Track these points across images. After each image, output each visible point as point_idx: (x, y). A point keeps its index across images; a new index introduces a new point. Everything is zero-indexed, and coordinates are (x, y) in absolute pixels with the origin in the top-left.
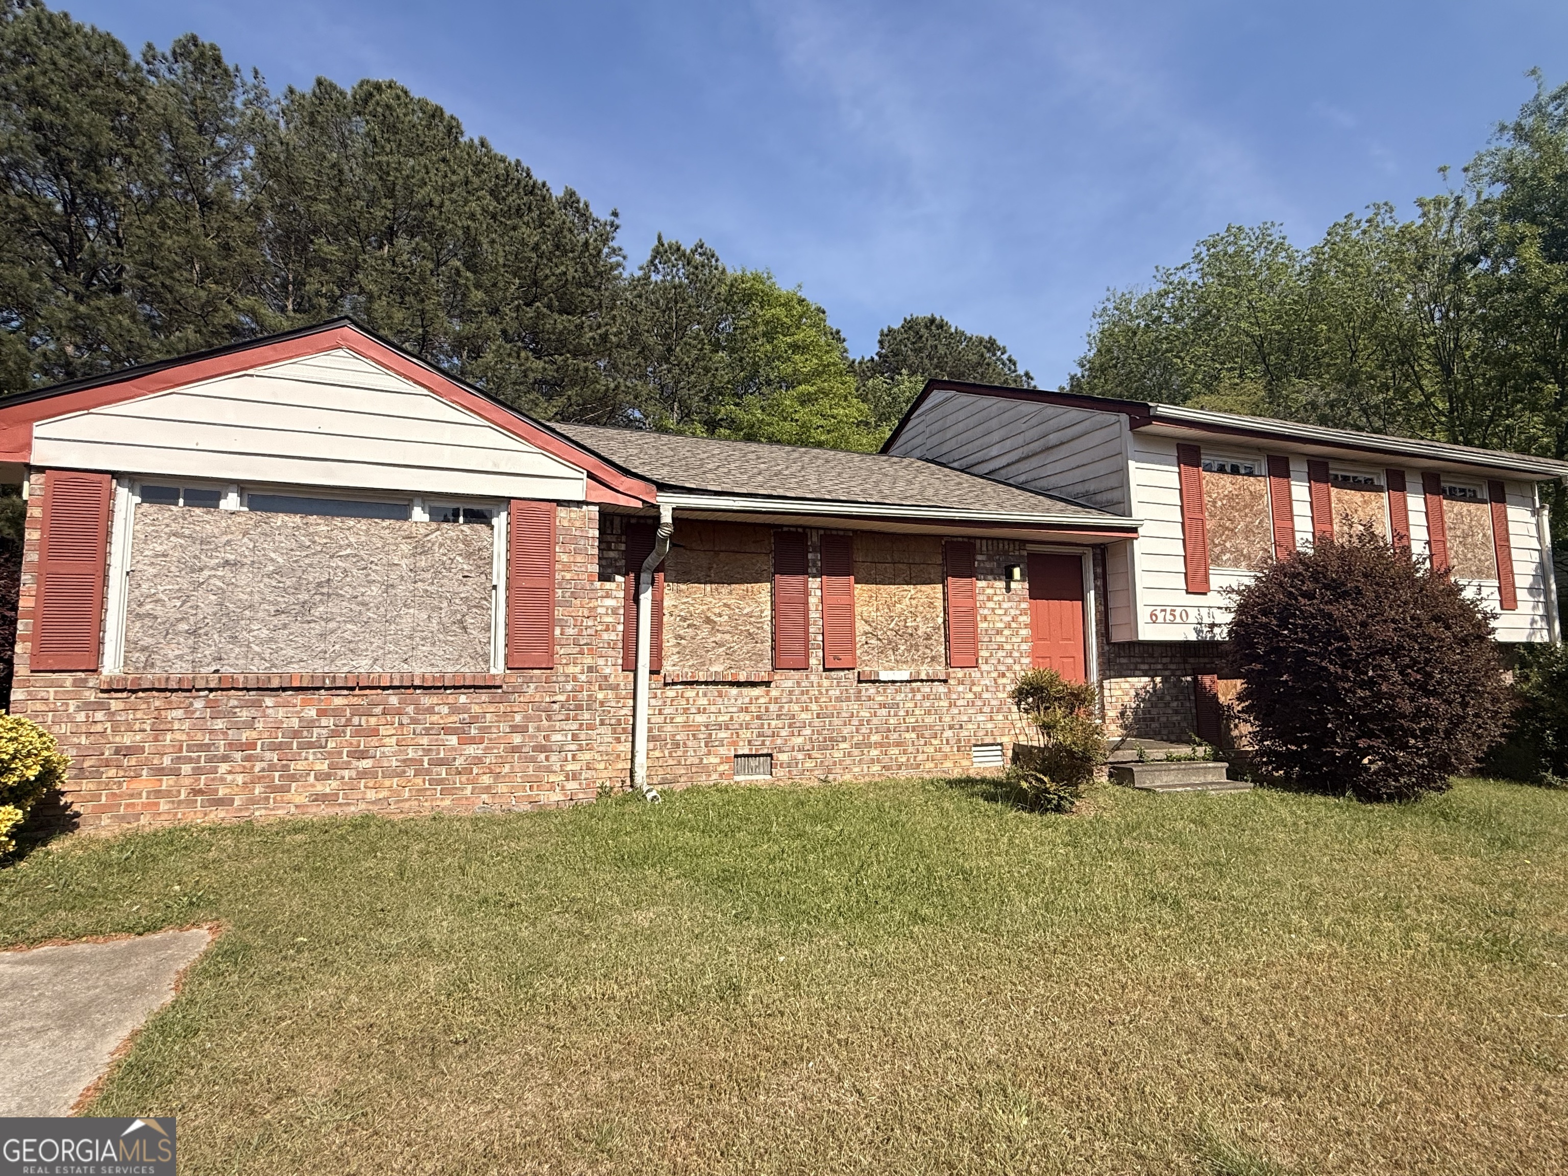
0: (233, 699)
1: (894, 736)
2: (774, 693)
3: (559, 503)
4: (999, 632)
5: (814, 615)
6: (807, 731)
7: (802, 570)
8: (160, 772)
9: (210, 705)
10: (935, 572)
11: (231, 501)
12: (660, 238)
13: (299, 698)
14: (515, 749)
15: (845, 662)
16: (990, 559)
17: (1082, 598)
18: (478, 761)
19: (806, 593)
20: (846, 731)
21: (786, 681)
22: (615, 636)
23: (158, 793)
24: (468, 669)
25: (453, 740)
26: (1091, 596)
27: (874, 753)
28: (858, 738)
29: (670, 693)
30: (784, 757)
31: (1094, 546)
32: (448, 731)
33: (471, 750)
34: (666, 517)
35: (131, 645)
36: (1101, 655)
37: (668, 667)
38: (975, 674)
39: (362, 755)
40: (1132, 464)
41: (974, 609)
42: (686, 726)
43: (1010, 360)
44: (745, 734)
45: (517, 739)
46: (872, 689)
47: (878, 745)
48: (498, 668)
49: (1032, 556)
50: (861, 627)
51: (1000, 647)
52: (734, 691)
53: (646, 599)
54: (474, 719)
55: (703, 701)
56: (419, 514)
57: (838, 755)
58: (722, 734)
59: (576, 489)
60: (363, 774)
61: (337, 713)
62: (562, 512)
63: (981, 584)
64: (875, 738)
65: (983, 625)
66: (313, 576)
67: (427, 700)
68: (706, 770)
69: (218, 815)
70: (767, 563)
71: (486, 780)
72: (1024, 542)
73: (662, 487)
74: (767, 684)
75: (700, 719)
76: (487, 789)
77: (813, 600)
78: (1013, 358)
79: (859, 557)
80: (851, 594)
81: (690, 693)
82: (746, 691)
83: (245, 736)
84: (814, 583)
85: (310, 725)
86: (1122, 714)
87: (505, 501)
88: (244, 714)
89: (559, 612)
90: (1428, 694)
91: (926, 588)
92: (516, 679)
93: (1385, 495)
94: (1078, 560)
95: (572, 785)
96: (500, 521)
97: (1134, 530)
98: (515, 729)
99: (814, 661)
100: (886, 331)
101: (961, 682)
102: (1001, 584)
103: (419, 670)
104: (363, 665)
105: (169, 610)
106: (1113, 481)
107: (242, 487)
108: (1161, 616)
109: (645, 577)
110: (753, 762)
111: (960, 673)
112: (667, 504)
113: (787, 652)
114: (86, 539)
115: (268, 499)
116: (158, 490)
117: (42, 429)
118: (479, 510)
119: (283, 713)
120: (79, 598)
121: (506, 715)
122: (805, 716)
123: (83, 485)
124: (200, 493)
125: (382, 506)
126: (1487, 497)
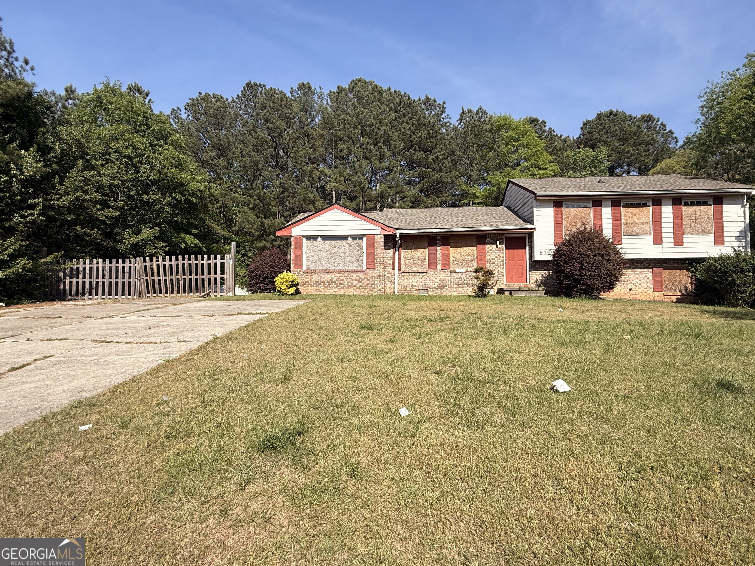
0: (321, 274)
1: (461, 286)
2: (428, 275)
3: (376, 235)
4: (493, 259)
5: (438, 256)
6: (437, 284)
7: (436, 245)
8: (311, 286)
9: (318, 275)
10: (474, 244)
11: (319, 239)
12: (463, 109)
13: (331, 274)
14: (368, 284)
15: (447, 267)
16: (491, 239)
17: (525, 249)
18: (361, 286)
19: (436, 251)
20: (447, 284)
21: (431, 272)
22: (391, 262)
23: (311, 289)
24: (359, 268)
25: (357, 282)
26: (527, 248)
27: (455, 290)
28: (450, 286)
29: (403, 274)
30: (431, 290)
31: (528, 233)
32: (356, 280)
33: (360, 284)
34: (398, 236)
35: (307, 265)
36: (530, 265)
37: (403, 269)
39: (342, 284)
40: (535, 210)
41: (486, 253)
42: (407, 282)
43: (662, 124)
44: (421, 284)
45: (368, 282)
46: (454, 274)
47: (456, 288)
48: (365, 268)
49: (505, 238)
50: (452, 259)
51: (494, 263)
52: (418, 274)
53: (397, 253)
54: (360, 278)
55: (411, 277)
56: (350, 239)
57: (445, 290)
58: (415, 284)
59: (378, 232)
60: (342, 288)
61: (337, 277)
62: (376, 236)
63: (488, 246)
64: (455, 286)
65: (488, 257)
66: (333, 252)
67: (352, 274)
68: (412, 292)
69: (320, 293)
70: (427, 244)
71: (363, 290)
72: (503, 234)
73: (397, 229)
74: (426, 273)
75: (410, 280)
76: (363, 292)
77: (438, 253)
78: (664, 123)
79: (452, 241)
80: (448, 250)
81: (408, 274)
82: (421, 274)
83: (323, 280)
84: (439, 248)
85: (333, 279)
87: (365, 235)
88: (323, 276)
89: (376, 257)
90: (583, 269)
91: (472, 248)
92: (368, 270)
93: (651, 208)
94: (524, 238)
95: (379, 292)
96: (364, 239)
97: (535, 229)
98: (368, 280)
99: (439, 267)
100: (585, 122)
102: (495, 246)
103: (350, 269)
104: (341, 268)
105: (311, 259)
106: (530, 216)
107: (321, 236)
108: (544, 253)
109: (397, 249)
110: (423, 291)
112: (398, 233)
113: (432, 265)
114: (299, 246)
115: (325, 238)
116: (309, 238)
117: (293, 229)
118: (361, 237)
119: (329, 276)
120: (299, 258)
121: (366, 277)
122: (436, 280)
123: (299, 238)
124: (315, 238)
125: (344, 238)
126: (711, 203)
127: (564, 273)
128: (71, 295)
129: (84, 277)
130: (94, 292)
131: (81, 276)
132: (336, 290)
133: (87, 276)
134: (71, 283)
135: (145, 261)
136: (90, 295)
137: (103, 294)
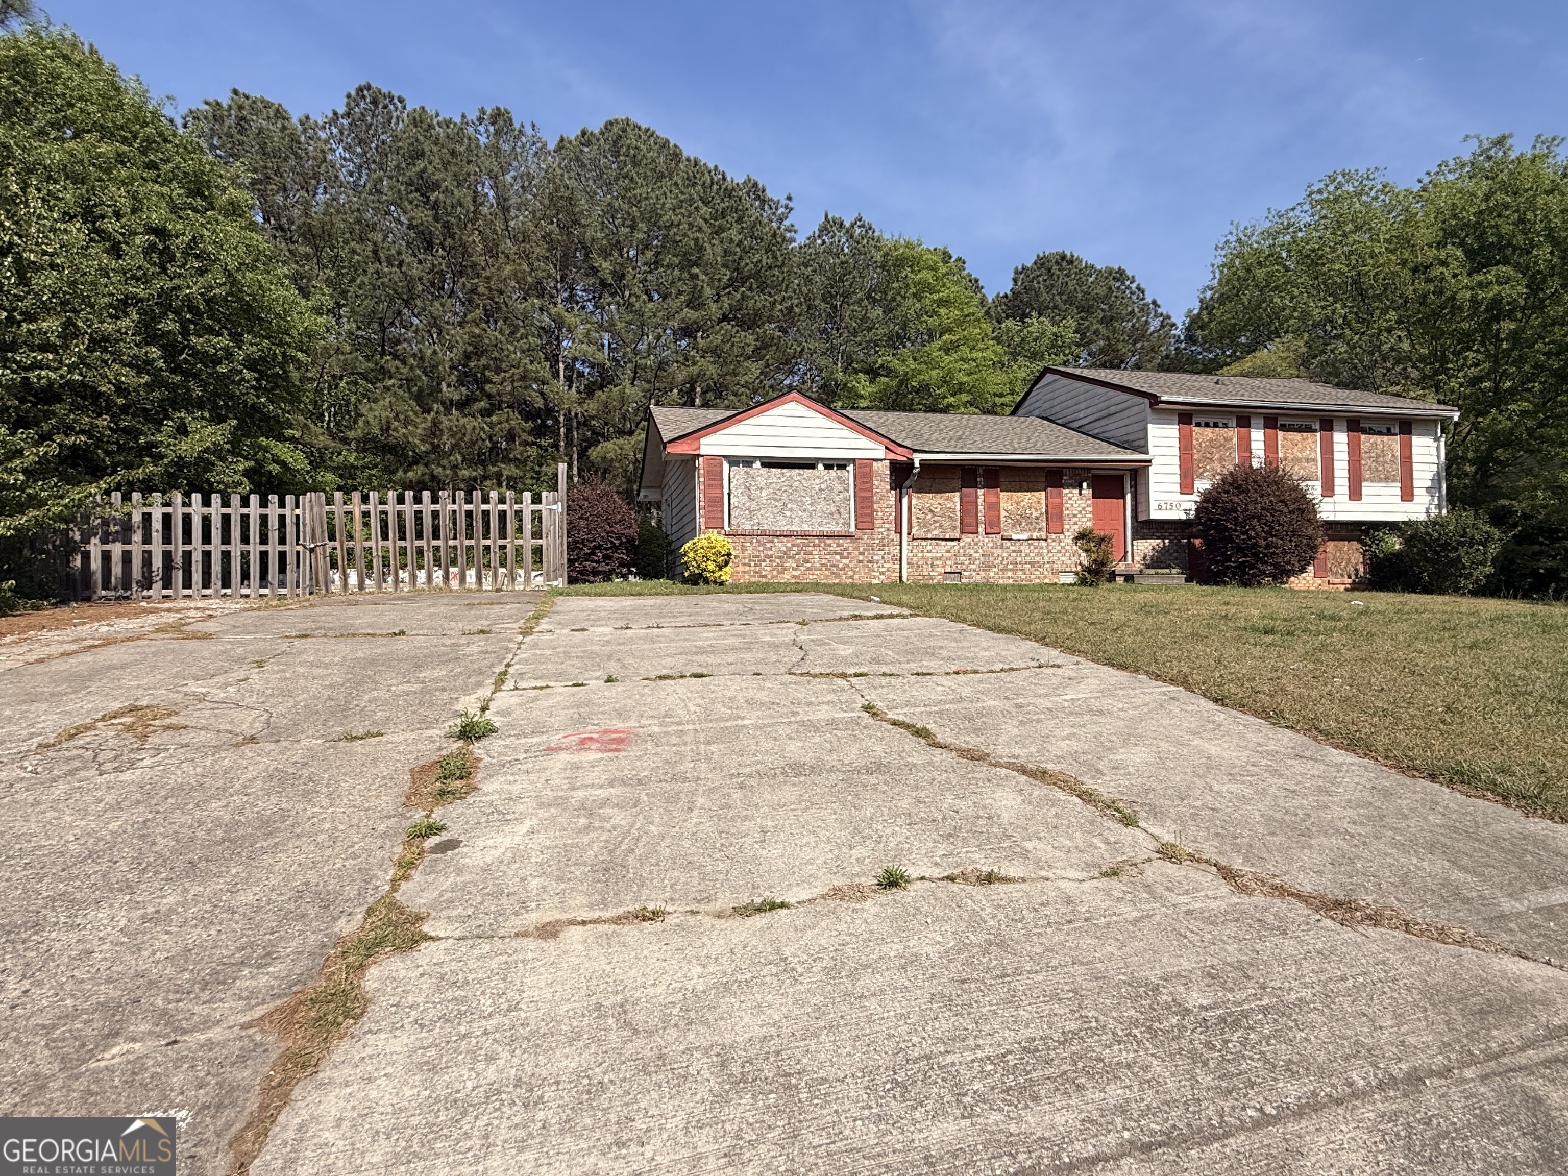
0: (765, 539)
1: (1019, 566)
2: (962, 544)
3: (875, 460)
4: (1075, 516)
5: (981, 508)
6: (977, 562)
7: (975, 486)
8: (744, 564)
9: (758, 541)
10: (1042, 485)
12: (826, 216)
13: (785, 540)
14: (860, 562)
15: (996, 530)
16: (1071, 478)
17: (1124, 498)
18: (847, 566)
19: (977, 497)
20: (996, 562)
21: (967, 539)
22: (894, 516)
23: (744, 572)
24: (842, 529)
25: (838, 557)
26: (1128, 497)
27: (1010, 574)
28: (1001, 566)
29: (915, 543)
30: (966, 574)
31: (1130, 470)
32: (836, 553)
33: (845, 561)
34: (917, 464)
35: (732, 519)
36: (1132, 528)
37: (914, 531)
38: (1062, 536)
39: (808, 562)
40: (1150, 426)
41: (1062, 504)
42: (923, 558)
43: (1139, 288)
44: (949, 563)
45: (861, 558)
46: (1008, 543)
47: (1011, 570)
48: (853, 529)
49: (1094, 476)
50: (1003, 513)
51: (1075, 523)
52: (943, 543)
53: (905, 501)
54: (846, 549)
55: (930, 547)
56: (820, 466)
57: (992, 574)
58: (939, 563)
59: (881, 454)
60: (808, 569)
61: (798, 545)
62: (875, 464)
63: (1066, 491)
64: (1010, 567)
65: (1066, 512)
66: (787, 492)
67: (828, 541)
68: (932, 578)
69: (764, 580)
70: (958, 483)
71: (850, 573)
72: (1089, 469)
73: (915, 451)
74: (959, 540)
75: (929, 555)
76: (852, 577)
77: (980, 501)
78: (1142, 286)
79: (1002, 479)
80: (998, 497)
81: (924, 543)
82: (949, 543)
83: (770, 553)
84: (980, 492)
85: (790, 550)
86: (1144, 558)
87: (854, 461)
88: (768, 545)
89: (875, 506)
91: (1036, 494)
92: (860, 533)
93: (1318, 434)
94: (1121, 479)
95: (882, 577)
96: (850, 468)
97: (1150, 461)
98: (860, 554)
99: (981, 529)
100: (1020, 268)
101: (1054, 541)
102: (1076, 491)
103: (825, 529)
104: (806, 527)
105: (742, 506)
106: (1141, 435)
107: (760, 459)
108: (1164, 507)
109: (904, 491)
110: (953, 576)
111: (1053, 536)
112: (917, 458)
113: (968, 525)
114: (715, 479)
115: (770, 463)
116: (734, 461)
117: (703, 441)
118: (841, 465)
119: (781, 545)
120: (715, 503)
121: (857, 548)
122: (976, 555)
123: (715, 461)
124: (747, 462)
125: (808, 464)
126: (1397, 431)
127: (1233, 542)
128: (106, 586)
129: (147, 540)
130: (178, 576)
131: (137, 537)
132: (795, 573)
133: (157, 537)
134: (106, 557)
135: (329, 502)
136: (167, 584)
137: (206, 584)
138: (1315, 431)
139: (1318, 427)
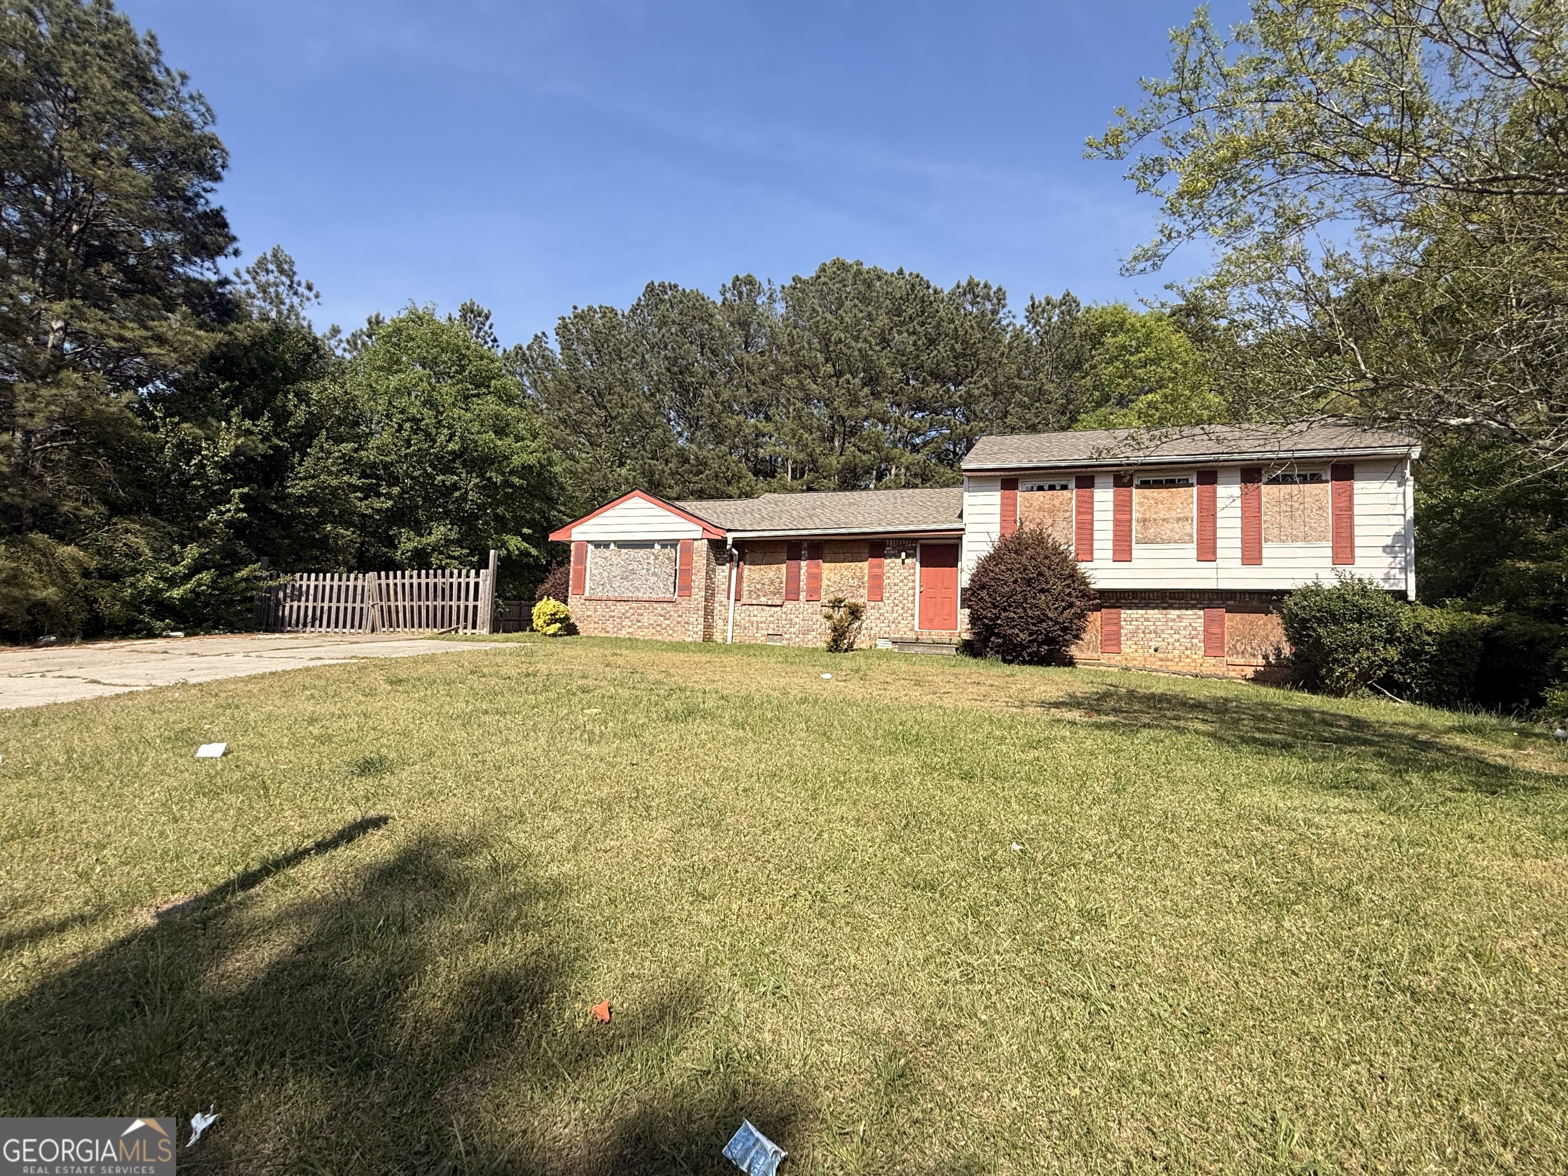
0: (610, 603)
2: (784, 610)
3: (695, 540)
4: (896, 585)
5: (802, 577)
6: (797, 626)
7: (799, 558)
8: (595, 623)
9: (606, 605)
10: (864, 556)
11: (612, 546)
13: (625, 604)
14: (679, 623)
15: (815, 597)
16: (894, 549)
17: (957, 566)
18: (669, 626)
19: (800, 569)
20: (815, 627)
21: (789, 605)
22: (725, 587)
23: (594, 629)
24: (668, 596)
25: (662, 619)
26: (960, 565)
28: (820, 630)
29: (744, 608)
30: (787, 636)
31: (959, 538)
32: (661, 616)
33: (668, 622)
34: (730, 541)
35: (591, 589)
36: (961, 596)
37: (745, 600)
38: (881, 604)
39: (639, 622)
40: (965, 494)
41: (883, 574)
42: (749, 621)
44: (771, 626)
45: (680, 619)
48: (676, 596)
49: (922, 546)
50: (825, 582)
51: (896, 592)
52: (768, 608)
53: (734, 571)
54: (668, 612)
55: (756, 612)
56: (657, 547)
57: (810, 637)
58: (763, 625)
59: (698, 535)
60: (639, 627)
61: (633, 609)
62: (695, 542)
63: (888, 561)
65: (887, 581)
66: (630, 567)
67: (656, 605)
68: (756, 638)
69: (608, 635)
70: (785, 556)
71: (671, 632)
72: (917, 539)
73: (729, 530)
74: (782, 606)
75: (755, 619)
76: (671, 635)
77: (803, 572)
79: (826, 551)
80: (818, 566)
81: (751, 608)
82: (773, 609)
83: (613, 614)
84: (803, 564)
85: (627, 612)
87: (678, 540)
88: (613, 608)
89: (693, 577)
91: (860, 564)
92: (680, 599)
93: (1195, 489)
94: (956, 547)
96: (679, 547)
98: (679, 616)
99: (802, 596)
101: (873, 608)
102: (899, 561)
103: (654, 597)
104: (640, 595)
105: (598, 578)
107: (615, 542)
109: (733, 564)
110: (775, 637)
111: (873, 604)
112: (730, 537)
113: (792, 594)
114: (582, 559)
115: (622, 545)
116: (598, 544)
117: (574, 530)
118: (673, 544)
119: (622, 608)
120: (581, 575)
121: (677, 611)
122: (797, 620)
123: (583, 544)
124: (606, 545)
125: (647, 544)
126: (1329, 478)
128: (290, 625)
129: (307, 600)
130: (318, 622)
131: (303, 599)
132: (630, 630)
133: (311, 598)
134: (291, 607)
135: (379, 578)
136: (313, 626)
137: (328, 626)
138: (1192, 485)
139: (1193, 480)
